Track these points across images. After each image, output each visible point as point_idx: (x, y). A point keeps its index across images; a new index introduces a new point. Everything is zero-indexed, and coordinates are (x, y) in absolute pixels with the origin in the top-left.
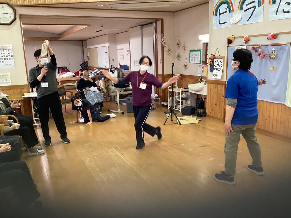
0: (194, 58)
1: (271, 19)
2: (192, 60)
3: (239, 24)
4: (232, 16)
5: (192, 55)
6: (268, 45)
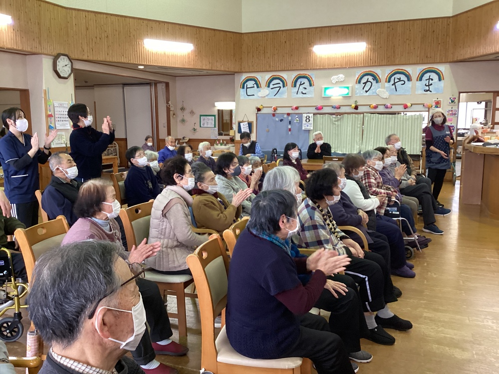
0: (206, 123)
1: (293, 97)
2: (203, 124)
3: (266, 97)
4: (260, 91)
5: (204, 120)
6: (293, 114)
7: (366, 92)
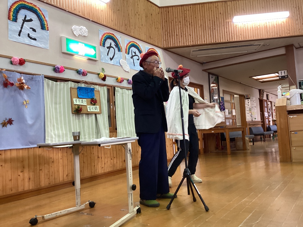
1: (11, 38)
6: (14, 71)
7: (111, 59)
